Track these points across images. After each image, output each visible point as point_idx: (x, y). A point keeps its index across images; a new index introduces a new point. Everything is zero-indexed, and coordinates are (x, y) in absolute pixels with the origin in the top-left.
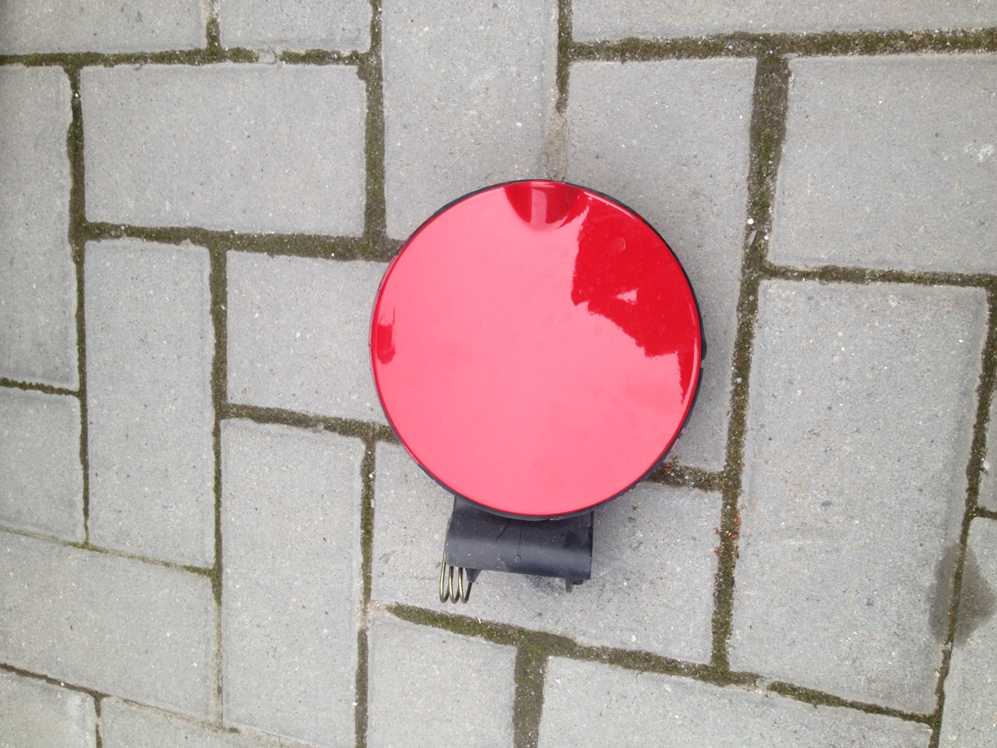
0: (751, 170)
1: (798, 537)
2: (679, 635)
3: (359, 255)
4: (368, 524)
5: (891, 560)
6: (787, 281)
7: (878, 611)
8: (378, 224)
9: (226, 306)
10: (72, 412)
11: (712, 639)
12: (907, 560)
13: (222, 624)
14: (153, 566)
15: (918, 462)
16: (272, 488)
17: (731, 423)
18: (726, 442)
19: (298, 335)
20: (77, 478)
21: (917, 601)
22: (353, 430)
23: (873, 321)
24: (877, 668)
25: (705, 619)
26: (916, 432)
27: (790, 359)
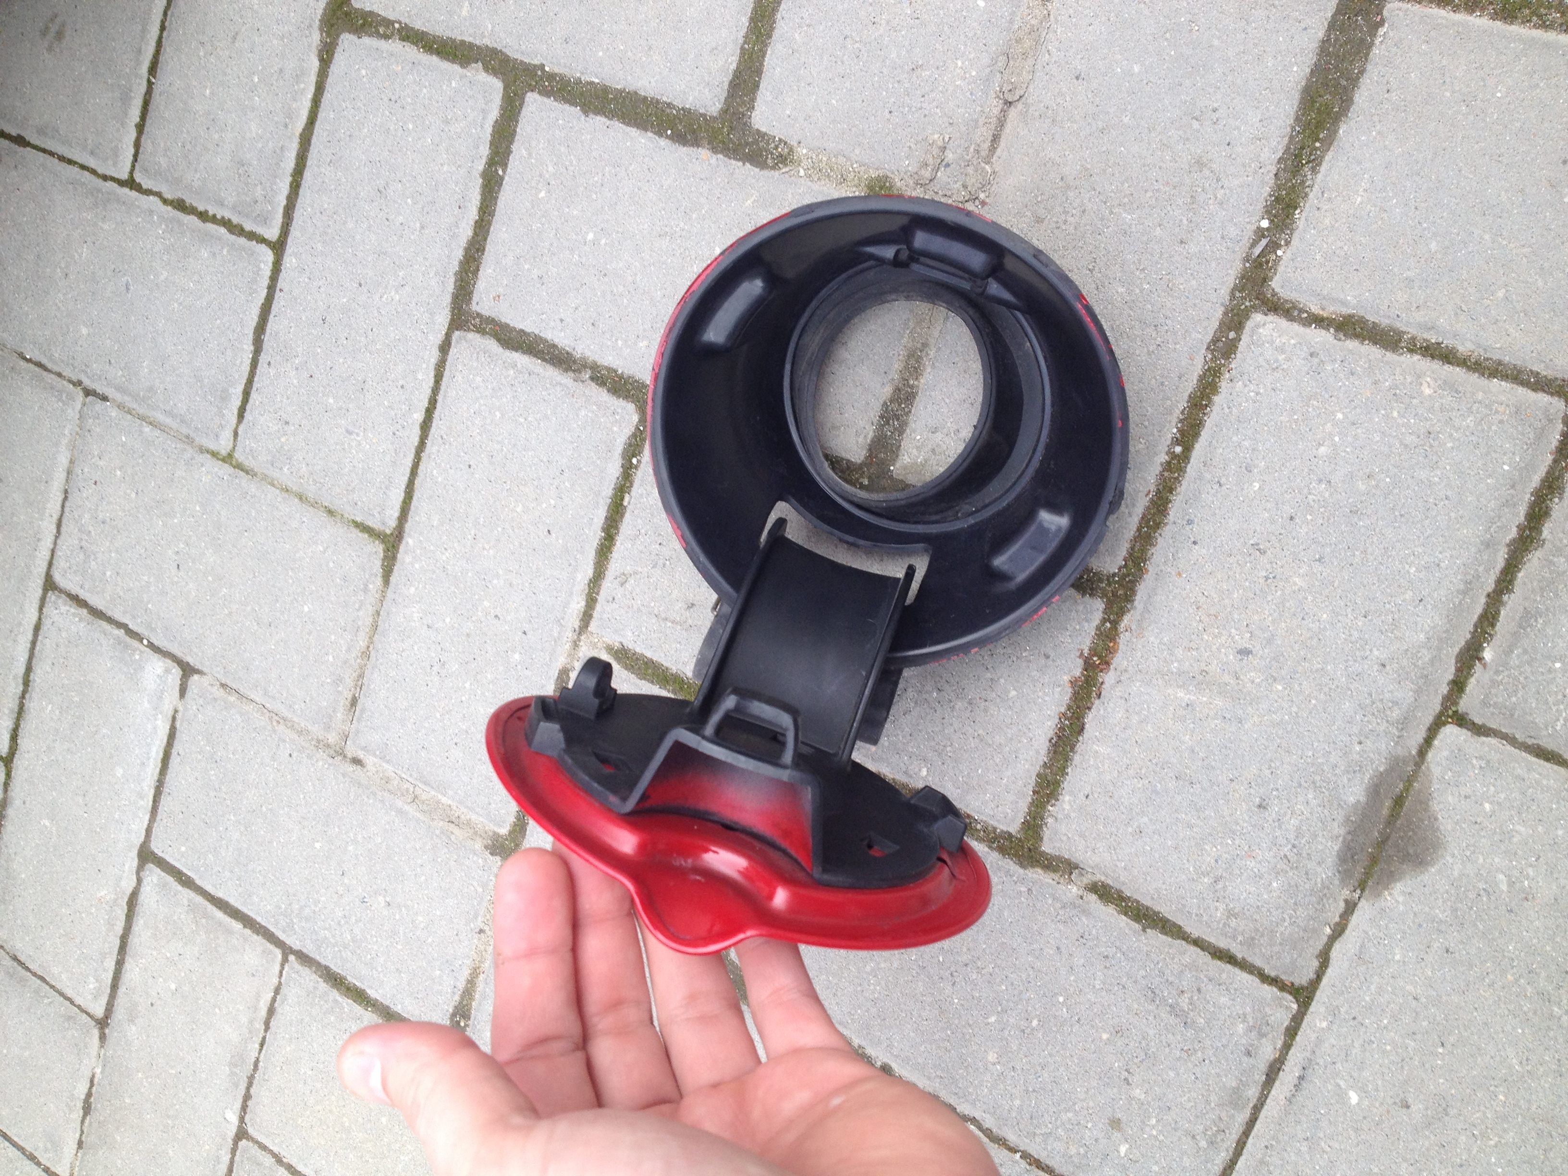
0: (1288, 148)
1: (1191, 688)
2: (986, 782)
3: (705, 142)
4: (612, 527)
5: (1310, 754)
6: (1290, 323)
7: (1270, 819)
8: (744, 103)
9: (504, 171)
10: (260, 269)
11: (1030, 799)
12: (1333, 759)
13: (381, 613)
14: (311, 509)
15: (1392, 624)
16: (498, 442)
17: (1148, 508)
18: (1132, 533)
19: (590, 236)
20: (242, 362)
21: (1329, 819)
22: (628, 391)
23: (1392, 408)
24: (1245, 899)
25: (1028, 771)
26: (1402, 580)
27: (1258, 436)
